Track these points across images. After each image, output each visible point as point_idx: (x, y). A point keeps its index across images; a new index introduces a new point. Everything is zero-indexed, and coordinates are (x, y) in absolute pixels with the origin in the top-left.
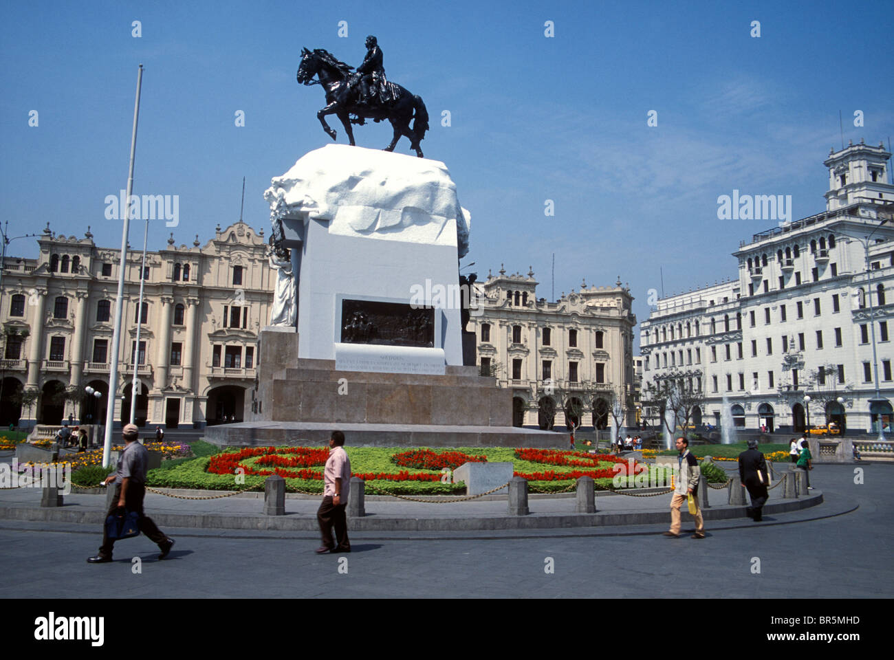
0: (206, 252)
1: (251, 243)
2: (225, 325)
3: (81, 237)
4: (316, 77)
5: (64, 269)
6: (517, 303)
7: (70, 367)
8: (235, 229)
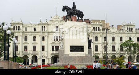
0: (49, 23)
1: (59, 20)
2: (54, 41)
3: (20, 22)
4: (65, 10)
5: (17, 30)
6: (130, 31)
7: (19, 53)
8: (56, 17)
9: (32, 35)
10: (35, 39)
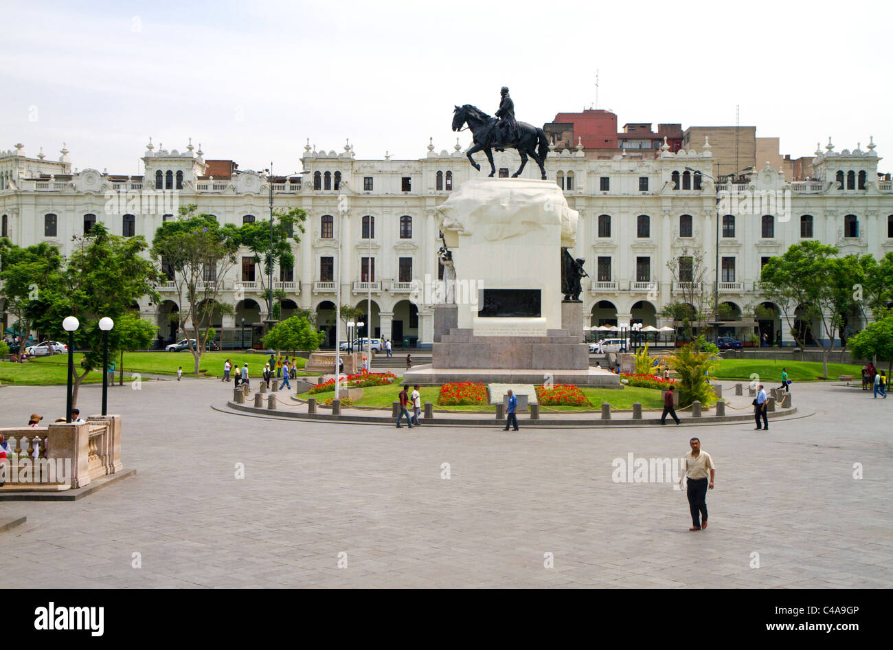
4: (465, 125)
6: (851, 187)
7: (341, 288)
9: (395, 211)
10: (406, 226)
